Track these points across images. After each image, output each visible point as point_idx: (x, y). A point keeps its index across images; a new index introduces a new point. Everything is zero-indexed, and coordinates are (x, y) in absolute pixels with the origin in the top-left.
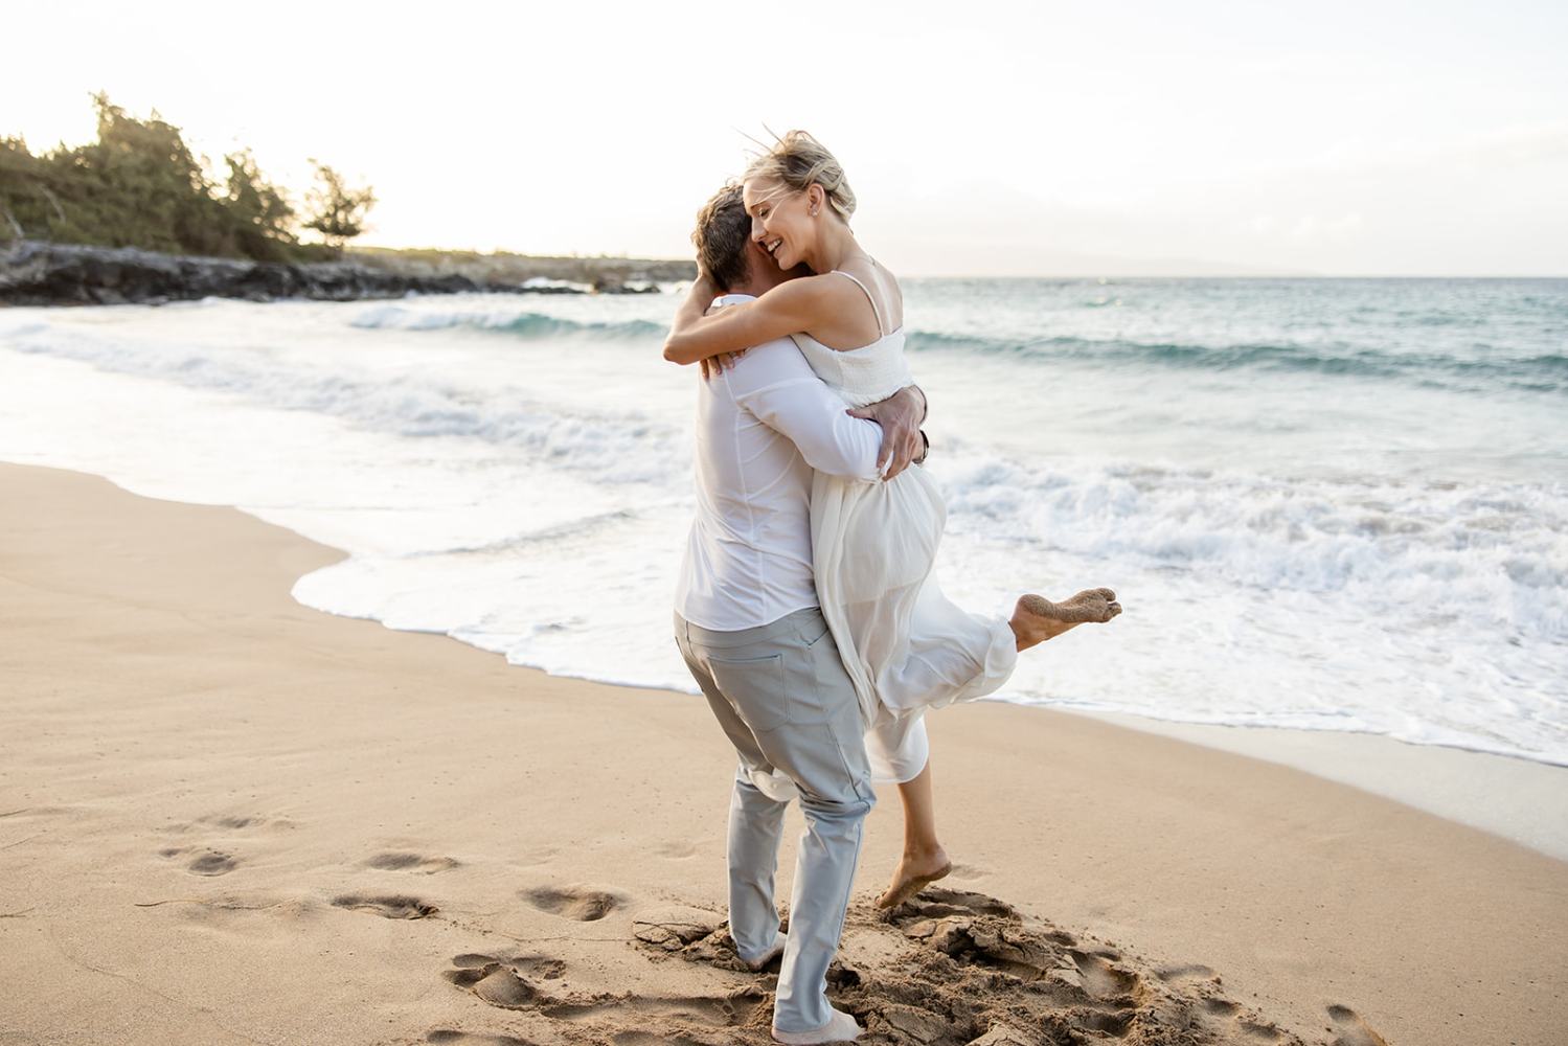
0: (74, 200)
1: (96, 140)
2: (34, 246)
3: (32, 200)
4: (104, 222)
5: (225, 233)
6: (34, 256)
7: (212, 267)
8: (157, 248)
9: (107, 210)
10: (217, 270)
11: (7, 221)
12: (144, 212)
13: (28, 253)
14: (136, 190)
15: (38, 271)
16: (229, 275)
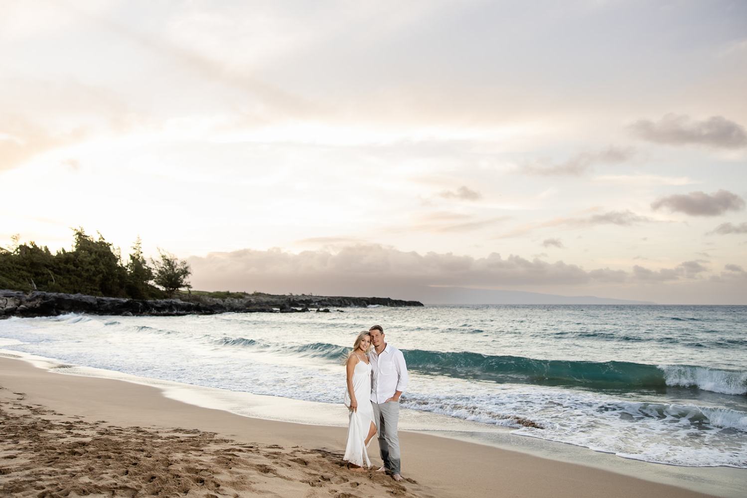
0: (60, 274)
1: (74, 250)
2: (38, 293)
3: (44, 274)
4: (71, 283)
5: (122, 287)
6: (37, 297)
7: (111, 301)
8: (91, 294)
9: (73, 278)
10: (112, 302)
11: (31, 283)
12: (90, 280)
13: (35, 296)
14: (88, 270)
15: (38, 303)
16: (117, 304)
